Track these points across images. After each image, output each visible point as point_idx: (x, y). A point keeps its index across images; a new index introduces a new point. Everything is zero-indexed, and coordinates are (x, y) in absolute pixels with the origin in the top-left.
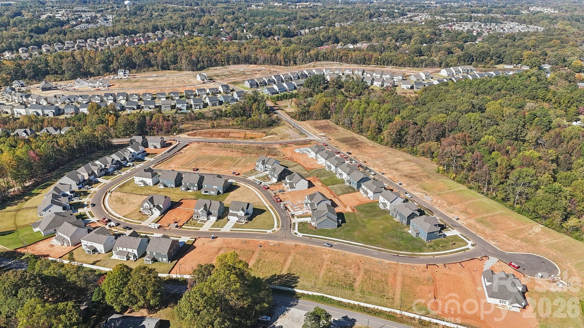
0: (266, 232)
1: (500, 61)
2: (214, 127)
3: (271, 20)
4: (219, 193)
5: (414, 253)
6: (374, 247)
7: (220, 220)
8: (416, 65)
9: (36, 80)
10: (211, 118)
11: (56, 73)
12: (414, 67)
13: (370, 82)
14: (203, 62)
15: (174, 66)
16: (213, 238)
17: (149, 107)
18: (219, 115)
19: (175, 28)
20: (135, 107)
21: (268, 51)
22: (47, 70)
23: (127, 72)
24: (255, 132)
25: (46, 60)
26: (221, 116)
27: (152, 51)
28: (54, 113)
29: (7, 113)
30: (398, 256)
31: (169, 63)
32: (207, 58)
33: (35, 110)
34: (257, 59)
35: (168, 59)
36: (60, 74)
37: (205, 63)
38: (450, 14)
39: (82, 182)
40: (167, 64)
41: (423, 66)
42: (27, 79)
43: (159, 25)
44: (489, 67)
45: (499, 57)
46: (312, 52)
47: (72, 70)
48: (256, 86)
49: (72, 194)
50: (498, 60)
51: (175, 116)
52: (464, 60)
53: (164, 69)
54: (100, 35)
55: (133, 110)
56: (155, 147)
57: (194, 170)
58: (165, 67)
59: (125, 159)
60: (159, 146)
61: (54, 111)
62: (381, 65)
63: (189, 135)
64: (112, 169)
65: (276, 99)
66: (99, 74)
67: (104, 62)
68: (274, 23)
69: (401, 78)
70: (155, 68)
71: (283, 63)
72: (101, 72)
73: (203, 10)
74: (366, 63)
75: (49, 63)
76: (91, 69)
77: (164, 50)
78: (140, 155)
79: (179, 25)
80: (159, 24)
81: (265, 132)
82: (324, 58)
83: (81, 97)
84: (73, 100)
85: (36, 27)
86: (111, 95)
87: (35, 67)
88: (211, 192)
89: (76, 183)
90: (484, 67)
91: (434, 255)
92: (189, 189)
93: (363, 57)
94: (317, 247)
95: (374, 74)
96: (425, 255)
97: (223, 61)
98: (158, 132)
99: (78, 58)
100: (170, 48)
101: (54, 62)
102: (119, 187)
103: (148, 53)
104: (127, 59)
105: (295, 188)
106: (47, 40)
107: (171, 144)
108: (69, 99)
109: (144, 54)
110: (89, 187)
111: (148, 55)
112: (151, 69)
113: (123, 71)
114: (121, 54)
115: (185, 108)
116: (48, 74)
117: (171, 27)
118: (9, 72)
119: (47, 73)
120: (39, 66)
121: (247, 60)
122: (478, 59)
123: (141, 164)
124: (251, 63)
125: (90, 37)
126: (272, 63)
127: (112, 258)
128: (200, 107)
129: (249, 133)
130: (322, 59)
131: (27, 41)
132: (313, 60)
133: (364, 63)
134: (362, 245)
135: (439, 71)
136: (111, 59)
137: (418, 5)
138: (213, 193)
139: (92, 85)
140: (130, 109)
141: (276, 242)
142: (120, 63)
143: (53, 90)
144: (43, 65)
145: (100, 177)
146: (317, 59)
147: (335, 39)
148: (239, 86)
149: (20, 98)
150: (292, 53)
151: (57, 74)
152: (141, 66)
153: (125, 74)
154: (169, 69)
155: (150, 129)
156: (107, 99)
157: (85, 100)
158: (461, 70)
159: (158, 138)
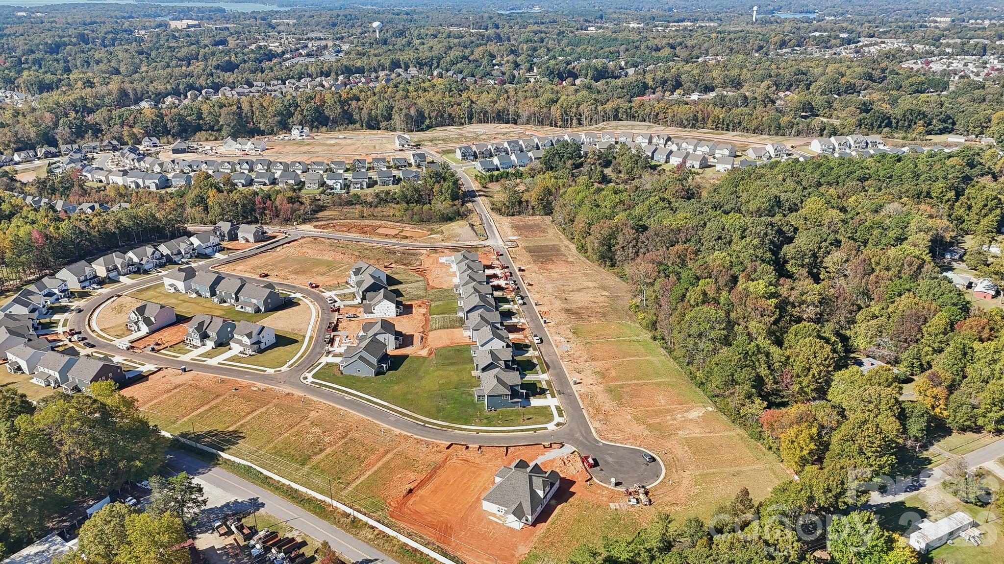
0: (265, 371)
1: (948, 128)
2: (363, 217)
3: (588, 51)
4: (258, 311)
5: (451, 425)
6: (400, 409)
7: (219, 348)
8: (780, 132)
9: (181, 138)
10: (370, 205)
11: (212, 128)
12: (777, 134)
13: (665, 157)
14: (430, 118)
15: (385, 123)
16: (184, 370)
17: (287, 182)
18: (384, 200)
19: (426, 64)
20: (267, 182)
21: (538, 102)
22: (199, 124)
23: (306, 130)
24: (418, 229)
25: (200, 109)
26: (386, 201)
27: (358, 100)
28: (157, 185)
29: (101, 181)
30: (424, 426)
31: (379, 118)
32: (436, 112)
33: (134, 179)
34: (518, 116)
35: (378, 112)
36: (217, 131)
37: (433, 119)
38: (951, 41)
39: (90, 279)
40: (376, 120)
41: (793, 133)
42: (169, 136)
43: (401, 60)
44: (914, 139)
45: (945, 121)
46: (609, 106)
47: (232, 125)
48: (472, 158)
49: (62, 294)
50: (941, 127)
51: (319, 198)
52: (872, 124)
53: (370, 127)
54: (308, 74)
55: (264, 185)
56: (247, 241)
57: (260, 277)
58: (373, 124)
59: (179, 253)
60: (252, 240)
61: (157, 182)
62: (722, 129)
63: (315, 227)
64: (151, 265)
65: (488, 179)
66: (272, 133)
67: (280, 114)
68: (592, 56)
69: (727, 152)
70: (358, 125)
71: (560, 123)
72: (275, 130)
73: (500, 35)
74: (697, 125)
75: (202, 113)
76: (261, 125)
77: (376, 98)
78: (210, 250)
79: (432, 59)
80: (401, 58)
81: (432, 230)
82: (627, 116)
83: (206, 163)
84: (195, 167)
85: (227, 61)
86: (247, 163)
87: (181, 119)
88: (247, 308)
89: (79, 279)
90: (904, 138)
91: (478, 432)
92: (225, 302)
93: (691, 115)
94: (315, 399)
95: (684, 145)
96: (465, 430)
97: (462, 118)
98: (271, 219)
99: (246, 107)
100: (386, 95)
101: (210, 113)
102: (138, 291)
103: (350, 102)
104: (317, 109)
105: (372, 313)
106: (231, 81)
107: (275, 237)
108: (190, 166)
109: (343, 103)
110: (96, 287)
111: (350, 105)
112: (350, 126)
113: (300, 129)
114: (307, 102)
115: (339, 187)
116: (201, 130)
117: (419, 63)
118: (145, 125)
119: (199, 128)
120: (188, 118)
121: (501, 117)
122: (900, 123)
123: (201, 263)
124: (508, 122)
125: (293, 78)
126: (541, 123)
127: (31, 381)
128: (361, 185)
129: (408, 230)
130: (624, 116)
131: (202, 81)
132: (609, 118)
133: (694, 126)
134: (386, 404)
135: (809, 144)
136: (292, 109)
137: (901, 24)
138: (249, 310)
139: (240, 147)
140: (260, 183)
141: (263, 386)
142: (305, 116)
143: (188, 152)
144: (194, 117)
145: (124, 275)
146: (616, 118)
147: (674, 83)
148: (448, 158)
149: (132, 163)
150: (575, 106)
151: (213, 130)
152: (336, 123)
153: (302, 132)
154: (379, 129)
155: (261, 214)
156: (241, 168)
157: (211, 168)
158: (852, 143)
159: (253, 228)
